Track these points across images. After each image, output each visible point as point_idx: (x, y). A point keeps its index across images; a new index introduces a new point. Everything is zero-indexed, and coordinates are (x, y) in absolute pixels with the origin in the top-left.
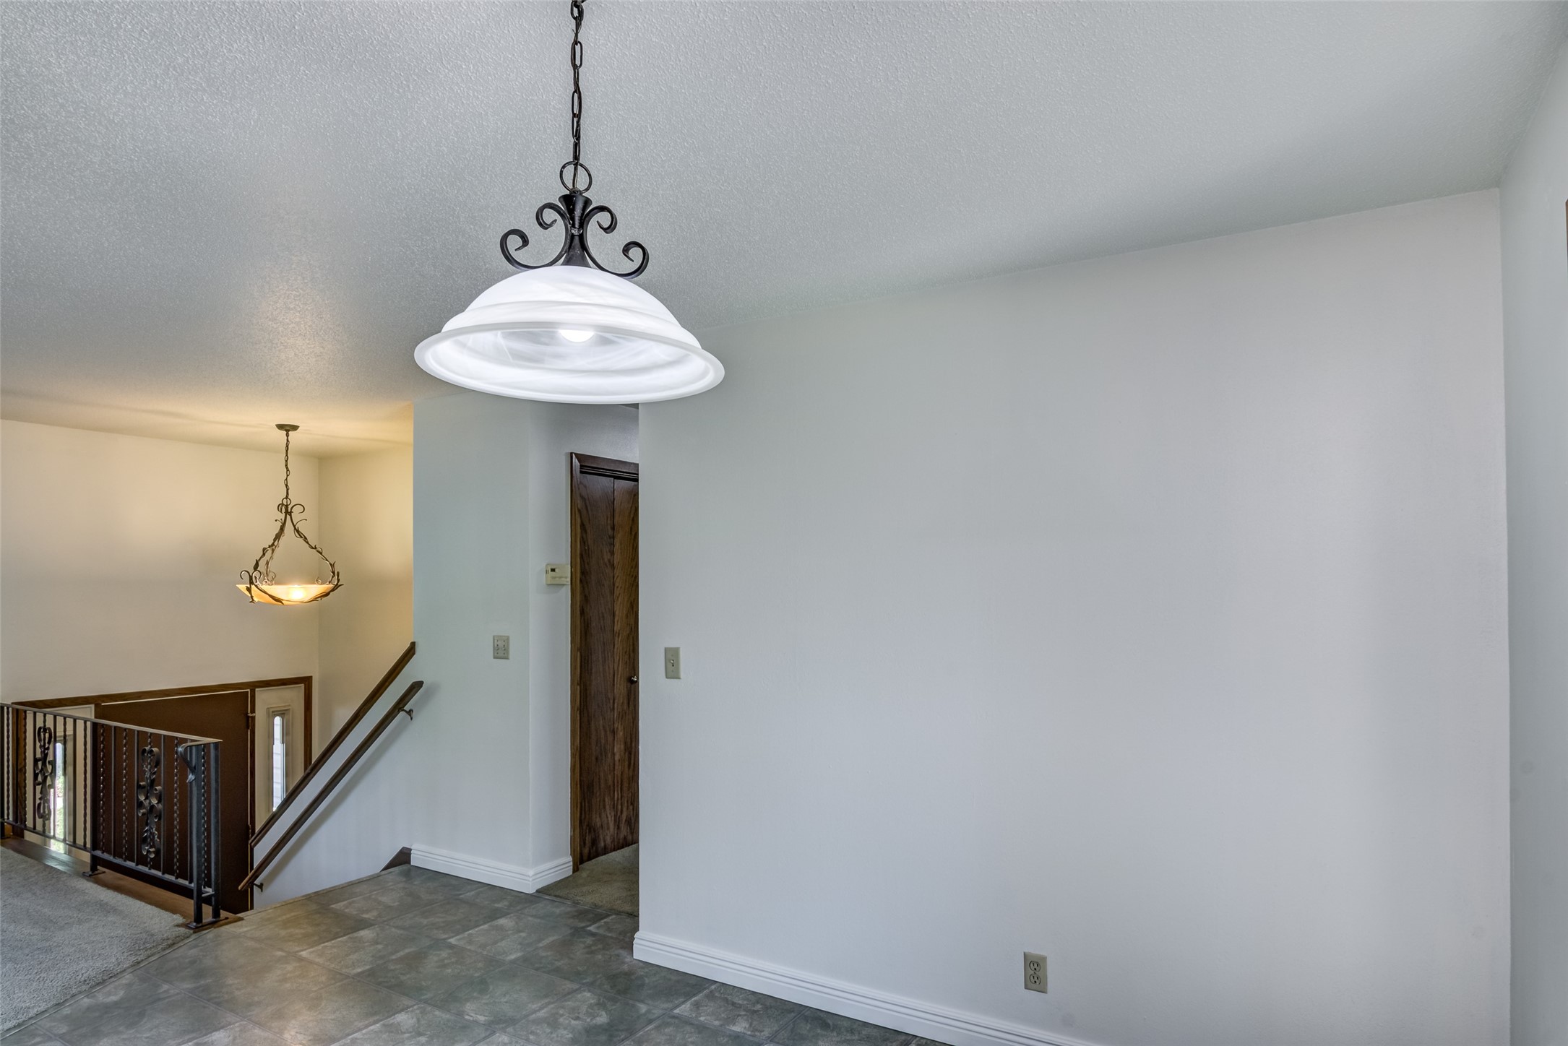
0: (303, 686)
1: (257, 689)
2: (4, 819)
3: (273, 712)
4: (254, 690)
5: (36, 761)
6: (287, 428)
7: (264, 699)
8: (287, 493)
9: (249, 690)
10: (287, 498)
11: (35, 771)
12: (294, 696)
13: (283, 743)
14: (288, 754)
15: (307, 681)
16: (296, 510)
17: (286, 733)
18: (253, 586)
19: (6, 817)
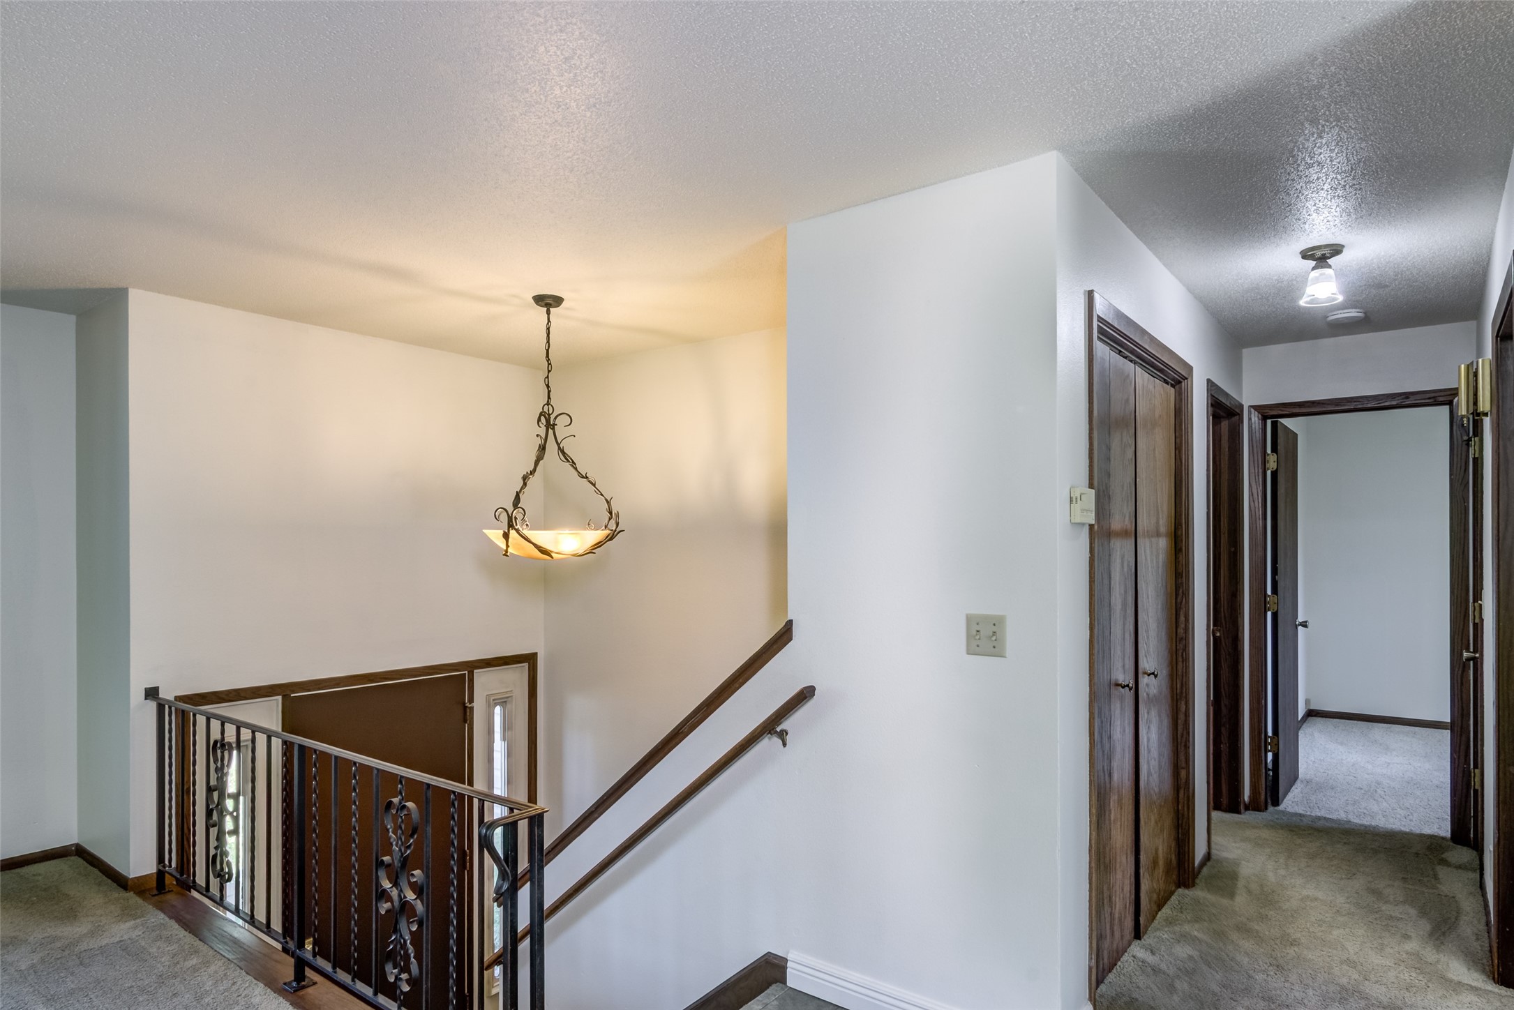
0: (526, 665)
1: (475, 671)
2: (164, 867)
3: (493, 700)
4: (473, 672)
5: (210, 790)
6: (548, 302)
7: (485, 683)
8: (549, 398)
9: (466, 672)
10: (548, 404)
11: (208, 805)
12: (515, 678)
13: (504, 740)
14: (510, 754)
15: (530, 660)
16: (561, 422)
17: (507, 727)
18: (513, 533)
19: (167, 862)
